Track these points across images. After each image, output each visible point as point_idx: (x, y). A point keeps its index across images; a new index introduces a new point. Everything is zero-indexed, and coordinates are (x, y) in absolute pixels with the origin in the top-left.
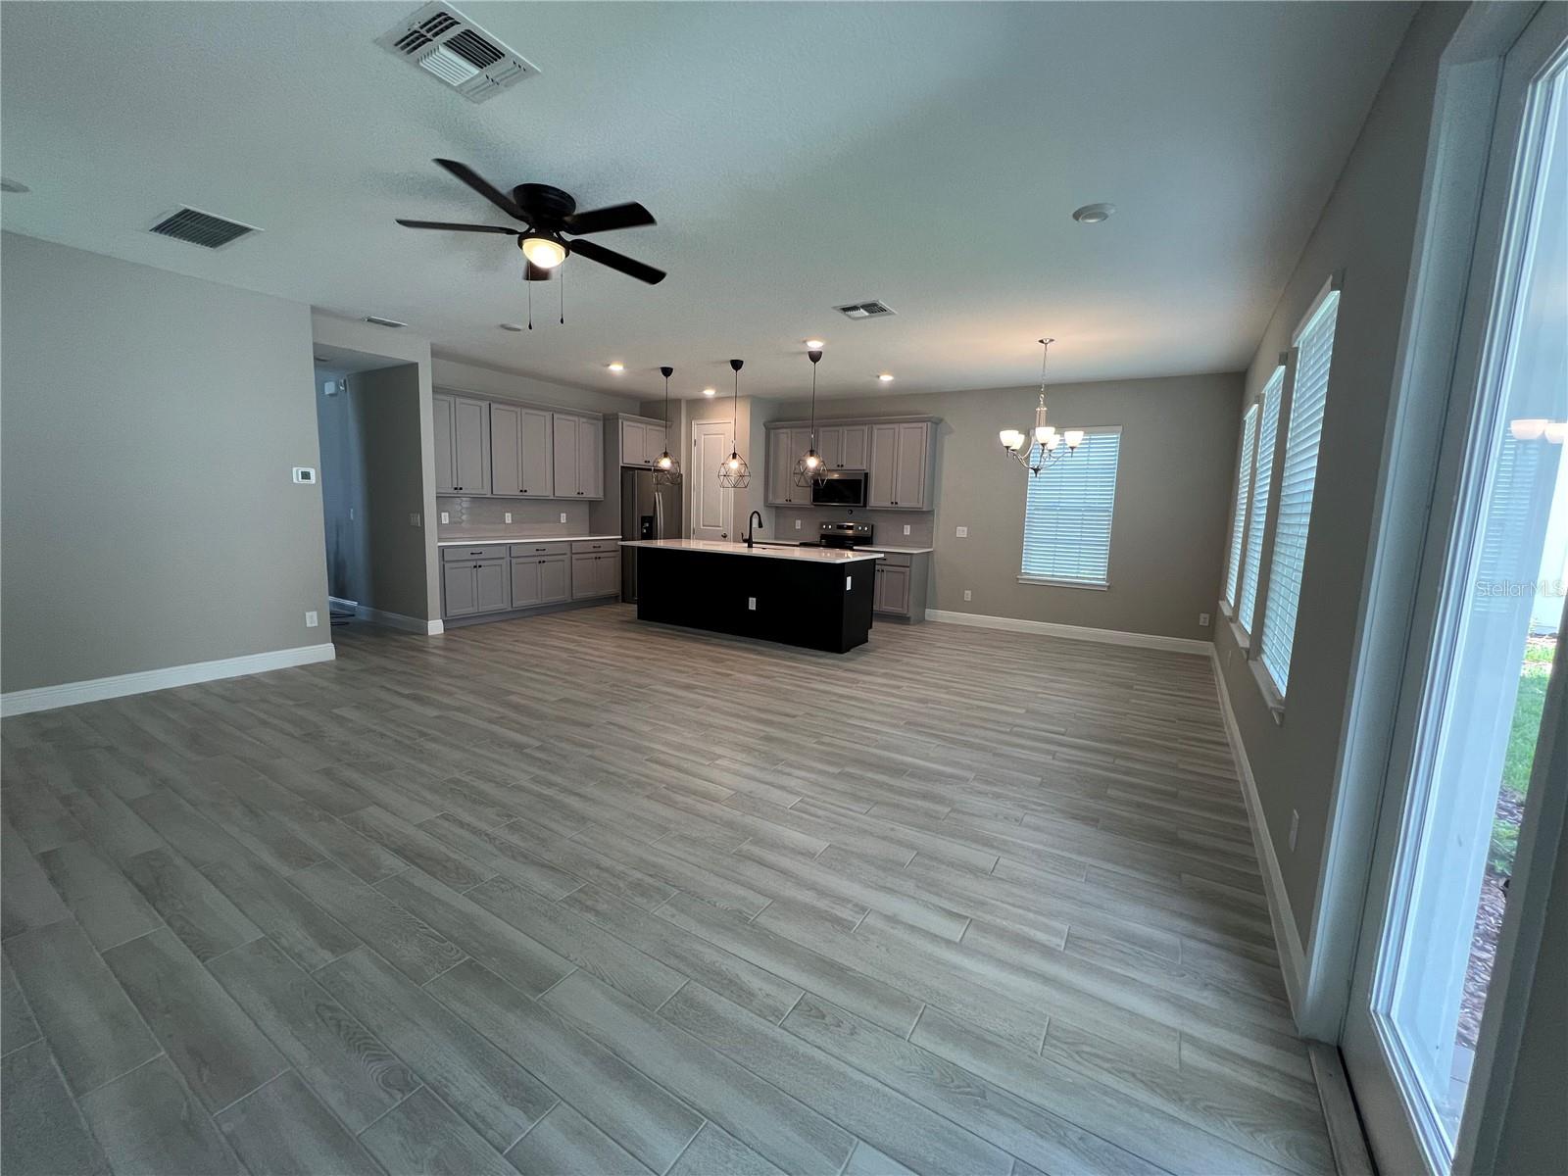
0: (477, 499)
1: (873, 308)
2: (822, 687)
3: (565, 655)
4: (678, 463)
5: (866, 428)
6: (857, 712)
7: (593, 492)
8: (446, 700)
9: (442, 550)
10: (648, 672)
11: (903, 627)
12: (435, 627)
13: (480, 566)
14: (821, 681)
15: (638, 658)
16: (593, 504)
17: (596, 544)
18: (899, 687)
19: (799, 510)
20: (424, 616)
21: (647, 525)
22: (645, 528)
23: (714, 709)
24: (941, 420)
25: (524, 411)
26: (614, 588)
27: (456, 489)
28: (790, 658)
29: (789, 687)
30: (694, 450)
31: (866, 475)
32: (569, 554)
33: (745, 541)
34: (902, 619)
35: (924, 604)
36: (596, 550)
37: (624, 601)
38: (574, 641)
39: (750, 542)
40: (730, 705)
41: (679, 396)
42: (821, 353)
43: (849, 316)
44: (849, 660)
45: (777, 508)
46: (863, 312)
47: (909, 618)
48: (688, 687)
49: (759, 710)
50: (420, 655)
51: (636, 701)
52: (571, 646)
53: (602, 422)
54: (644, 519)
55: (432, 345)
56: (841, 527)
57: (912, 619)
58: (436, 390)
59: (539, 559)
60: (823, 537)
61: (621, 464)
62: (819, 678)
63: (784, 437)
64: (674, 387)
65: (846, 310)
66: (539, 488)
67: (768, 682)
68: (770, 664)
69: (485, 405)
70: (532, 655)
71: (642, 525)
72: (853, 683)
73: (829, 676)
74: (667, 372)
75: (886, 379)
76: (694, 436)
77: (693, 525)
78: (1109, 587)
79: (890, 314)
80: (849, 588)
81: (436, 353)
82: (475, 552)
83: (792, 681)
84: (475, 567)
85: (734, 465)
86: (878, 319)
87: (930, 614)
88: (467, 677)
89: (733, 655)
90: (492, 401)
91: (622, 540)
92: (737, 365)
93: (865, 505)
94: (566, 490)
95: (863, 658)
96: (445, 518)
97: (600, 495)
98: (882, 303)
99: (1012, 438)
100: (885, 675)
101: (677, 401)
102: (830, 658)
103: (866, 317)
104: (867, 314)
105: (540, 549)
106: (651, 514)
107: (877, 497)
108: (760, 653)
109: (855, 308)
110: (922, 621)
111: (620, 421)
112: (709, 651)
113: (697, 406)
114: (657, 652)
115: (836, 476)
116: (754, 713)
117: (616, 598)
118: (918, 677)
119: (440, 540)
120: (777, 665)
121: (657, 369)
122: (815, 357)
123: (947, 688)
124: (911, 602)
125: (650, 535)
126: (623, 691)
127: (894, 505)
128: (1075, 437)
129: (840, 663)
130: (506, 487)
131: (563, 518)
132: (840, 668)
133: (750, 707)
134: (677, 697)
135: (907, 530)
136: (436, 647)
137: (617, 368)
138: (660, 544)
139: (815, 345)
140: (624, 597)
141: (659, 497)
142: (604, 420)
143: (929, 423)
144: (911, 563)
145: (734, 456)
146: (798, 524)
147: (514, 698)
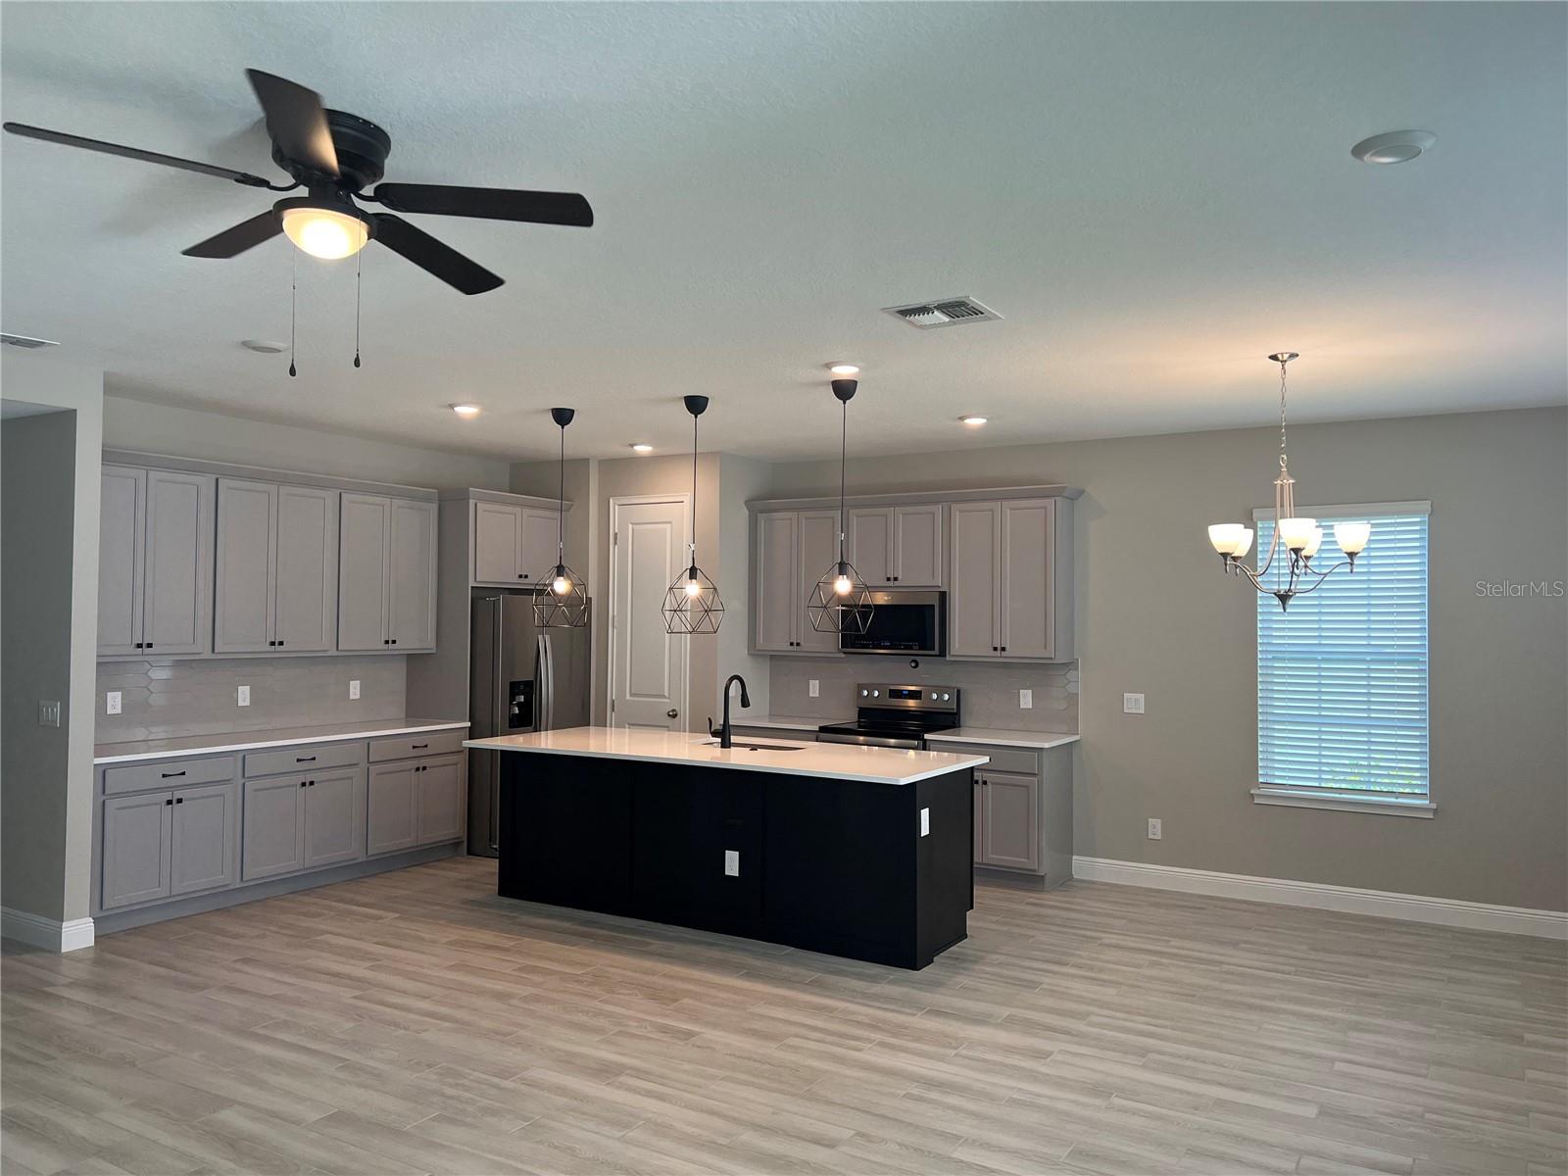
0: (185, 664)
1: (957, 309)
2: (885, 1059)
3: (346, 995)
4: (585, 586)
5: (938, 509)
6: (964, 1127)
7: (418, 636)
8: (80, 1127)
9: (103, 772)
10: (522, 1033)
11: (1033, 897)
12: (78, 934)
13: (180, 801)
14: (882, 1044)
15: (500, 996)
16: (414, 660)
17: (418, 741)
18: (1041, 1055)
19: (814, 663)
20: (56, 912)
21: (522, 698)
22: (519, 705)
23: (661, 1129)
24: (1081, 492)
25: (284, 490)
26: (452, 827)
27: (139, 646)
28: (812, 983)
29: (816, 1063)
30: (614, 552)
31: (943, 596)
32: (364, 765)
33: (715, 734)
34: (1027, 880)
35: (1067, 848)
36: (418, 752)
37: (470, 852)
38: (365, 956)
39: (723, 735)
40: (692, 1115)
41: (587, 457)
42: (855, 383)
43: (911, 322)
44: (935, 985)
45: (775, 658)
46: (939, 317)
47: (1042, 877)
48: (605, 1072)
49: (757, 1127)
50: (37, 1006)
51: (494, 1113)
52: (360, 970)
53: (434, 507)
54: (515, 688)
55: (105, 374)
56: (897, 694)
57: (1047, 880)
58: (111, 456)
59: (302, 778)
60: (863, 712)
61: (471, 583)
62: (878, 1036)
63: (783, 525)
64: (576, 439)
65: (905, 313)
66: (310, 634)
67: (771, 1050)
68: (771, 1001)
69: (206, 482)
70: (274, 997)
71: (512, 697)
72: (949, 1046)
73: (898, 1030)
74: (563, 416)
75: (975, 422)
76: (614, 526)
77: (612, 693)
78: (1435, 811)
79: (990, 319)
80: (925, 831)
81: (113, 388)
82: (173, 771)
83: (823, 1047)
84: (169, 802)
85: (693, 589)
86: (968, 328)
87: (1083, 866)
88: (133, 1064)
89: (698, 982)
90: (220, 472)
91: (473, 734)
92: (696, 405)
93: (943, 653)
94: (362, 638)
95: (964, 980)
96: (115, 702)
97: (429, 643)
98: (975, 301)
99: (1231, 538)
100: (1010, 1023)
101: (583, 463)
102: (891, 982)
103: (944, 324)
104: (946, 319)
105: (306, 758)
106: (532, 678)
107: (964, 635)
108: (751, 974)
109: (924, 310)
110: (1066, 881)
111: (472, 502)
112: (646, 972)
113: (622, 472)
114: (536, 978)
115: (881, 599)
116: (748, 1137)
117: (455, 845)
118: (1081, 1027)
119: (100, 749)
120: (787, 1003)
121: (544, 411)
122: (844, 390)
123: (1144, 1052)
124: (1044, 844)
125: (525, 719)
126: (467, 1089)
127: (998, 653)
128: (1353, 533)
129: (915, 993)
130: (241, 635)
131: (355, 689)
132: (918, 1006)
133: (736, 1120)
134: (584, 1098)
135: (1026, 699)
136: (74, 984)
137: (467, 411)
138: (547, 742)
139: (844, 372)
140: (472, 847)
141: (545, 641)
142: (440, 501)
143: (1058, 499)
144: (1040, 767)
145: (693, 573)
146: (814, 688)
147: (231, 1117)
